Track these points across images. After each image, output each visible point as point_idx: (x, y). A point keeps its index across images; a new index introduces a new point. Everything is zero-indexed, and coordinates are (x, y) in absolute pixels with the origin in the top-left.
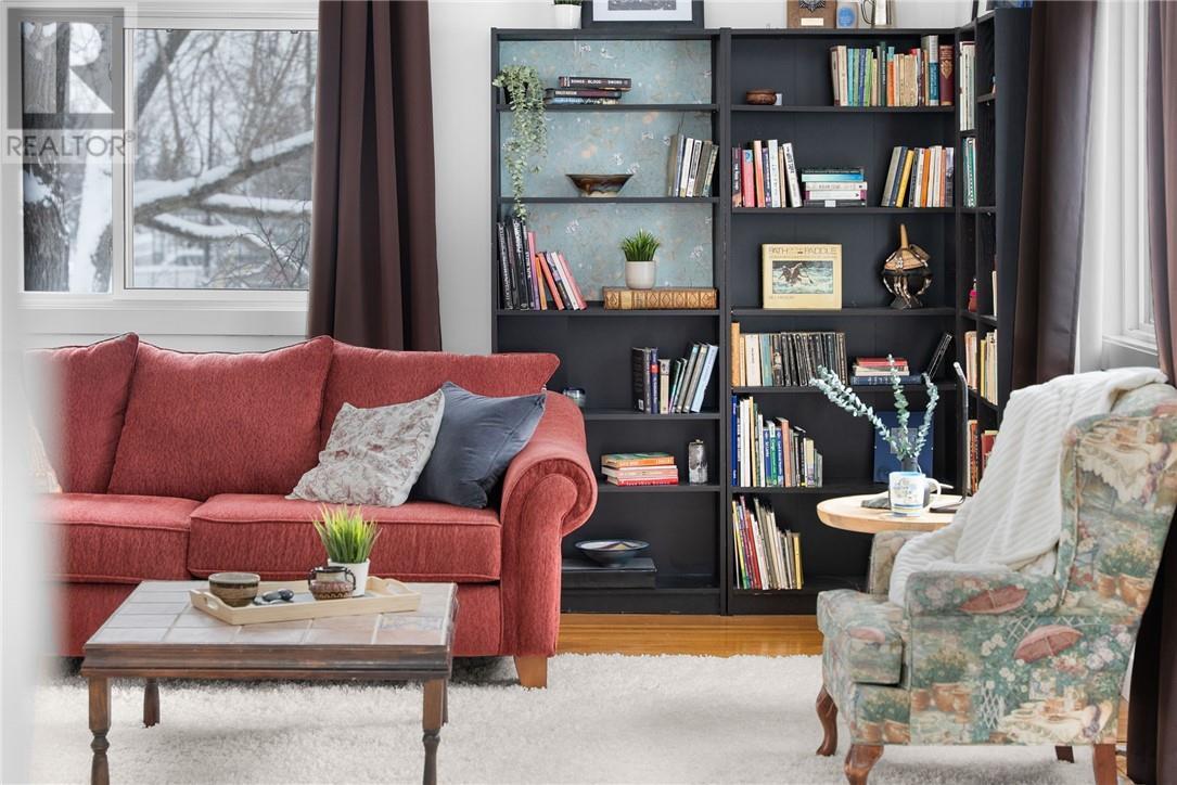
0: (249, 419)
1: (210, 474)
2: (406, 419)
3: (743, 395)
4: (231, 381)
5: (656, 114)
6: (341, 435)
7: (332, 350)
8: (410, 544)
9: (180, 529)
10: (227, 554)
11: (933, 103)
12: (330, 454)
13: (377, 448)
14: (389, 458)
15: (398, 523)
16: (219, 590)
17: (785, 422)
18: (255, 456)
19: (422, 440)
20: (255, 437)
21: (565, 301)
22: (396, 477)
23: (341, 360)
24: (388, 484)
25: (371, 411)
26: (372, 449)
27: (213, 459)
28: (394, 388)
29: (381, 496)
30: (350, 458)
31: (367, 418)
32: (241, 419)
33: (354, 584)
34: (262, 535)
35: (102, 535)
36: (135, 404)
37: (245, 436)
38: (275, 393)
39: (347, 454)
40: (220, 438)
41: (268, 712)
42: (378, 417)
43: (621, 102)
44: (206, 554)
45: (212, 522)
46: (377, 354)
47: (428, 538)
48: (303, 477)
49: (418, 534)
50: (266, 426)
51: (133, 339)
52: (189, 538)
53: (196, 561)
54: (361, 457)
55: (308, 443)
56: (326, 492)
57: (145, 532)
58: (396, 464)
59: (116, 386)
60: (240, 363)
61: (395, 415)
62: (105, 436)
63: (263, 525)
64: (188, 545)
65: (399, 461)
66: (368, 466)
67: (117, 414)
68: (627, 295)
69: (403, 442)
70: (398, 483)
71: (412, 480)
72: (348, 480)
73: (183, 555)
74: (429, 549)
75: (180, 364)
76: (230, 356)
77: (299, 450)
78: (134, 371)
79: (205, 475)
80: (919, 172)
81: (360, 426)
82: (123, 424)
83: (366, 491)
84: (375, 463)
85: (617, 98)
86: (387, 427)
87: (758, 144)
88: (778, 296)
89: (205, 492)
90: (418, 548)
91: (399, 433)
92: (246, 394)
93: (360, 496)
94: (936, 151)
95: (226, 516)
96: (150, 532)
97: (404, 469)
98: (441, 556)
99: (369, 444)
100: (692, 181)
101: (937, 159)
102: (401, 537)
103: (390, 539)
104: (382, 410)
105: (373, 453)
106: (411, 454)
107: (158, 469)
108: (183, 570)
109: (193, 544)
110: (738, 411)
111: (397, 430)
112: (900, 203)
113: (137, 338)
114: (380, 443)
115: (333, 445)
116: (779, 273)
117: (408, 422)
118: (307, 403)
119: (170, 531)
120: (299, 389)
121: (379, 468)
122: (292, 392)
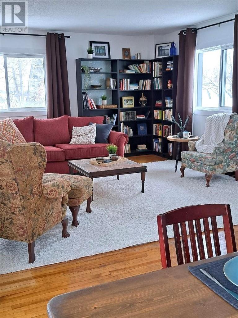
3: (121, 122)
5: (103, 74)
7: (68, 117)
11: (148, 72)
17: (128, 126)
21: (94, 107)
23: (70, 119)
29: (91, 143)
43: (100, 72)
44: (69, 155)
45: (69, 149)
46: (76, 117)
56: (79, 142)
68: (104, 106)
69: (91, 133)
78: (34, 123)
80: (146, 84)
82: (34, 133)
85: (99, 71)
87: (123, 79)
88: (125, 106)
94: (149, 80)
100: (113, 86)
101: (148, 82)
106: (94, 135)
110: (121, 125)
111: (89, 131)
112: (144, 89)
113: (33, 117)
116: (125, 102)
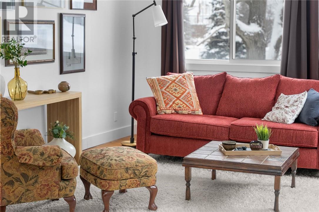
0: (254, 97)
1: (242, 112)
2: (296, 99)
4: (250, 86)
6: (279, 102)
7: (279, 78)
8: (291, 135)
9: (227, 127)
10: (239, 134)
12: (275, 108)
13: (287, 107)
14: (289, 110)
15: (287, 129)
16: (224, 145)
18: (255, 107)
19: (299, 105)
20: (255, 102)
22: (291, 116)
23: (282, 81)
24: (288, 117)
25: (288, 96)
26: (285, 107)
27: (243, 108)
28: (296, 90)
29: (286, 121)
30: (280, 109)
31: (286, 98)
32: (252, 97)
33: (262, 146)
34: (249, 130)
35: (207, 127)
36: (225, 91)
37: (252, 102)
38: (262, 90)
39: (279, 108)
40: (245, 102)
41: (247, 179)
42: (289, 98)
44: (234, 134)
45: (236, 125)
46: (292, 79)
47: (296, 134)
48: (267, 114)
49: (293, 132)
50: (258, 99)
51: (225, 73)
52: (230, 129)
53: (231, 136)
54: (282, 109)
55: (270, 104)
56: (272, 118)
57: (218, 127)
58: (291, 112)
59: (219, 86)
60: (253, 81)
61: (293, 97)
62: (216, 100)
63: (250, 127)
64: (229, 131)
65: (292, 111)
66: (283, 112)
67: (220, 94)
69: (294, 106)
70: (291, 117)
71: (295, 116)
72: (278, 115)
73: (228, 134)
74: (296, 137)
75: (237, 81)
76: (251, 79)
77: (267, 106)
78: (225, 82)
79: (241, 112)
81: (284, 100)
82: (221, 97)
83: (282, 119)
84: (285, 111)
86: (291, 101)
89: (241, 116)
90: (293, 137)
91: (293, 103)
92: (254, 90)
93: (280, 120)
95: (240, 124)
96: (219, 127)
97: (293, 113)
98: (300, 139)
99: (285, 106)
102: (288, 133)
103: (285, 133)
104: (290, 96)
105: (285, 108)
106: (296, 109)
107: (229, 110)
108: (228, 138)
109: (230, 131)
111: (293, 102)
113: (226, 73)
114: (288, 105)
115: (276, 105)
117: (296, 100)
118: (271, 93)
119: (225, 127)
120: (269, 89)
121: (286, 113)
122: (267, 90)
